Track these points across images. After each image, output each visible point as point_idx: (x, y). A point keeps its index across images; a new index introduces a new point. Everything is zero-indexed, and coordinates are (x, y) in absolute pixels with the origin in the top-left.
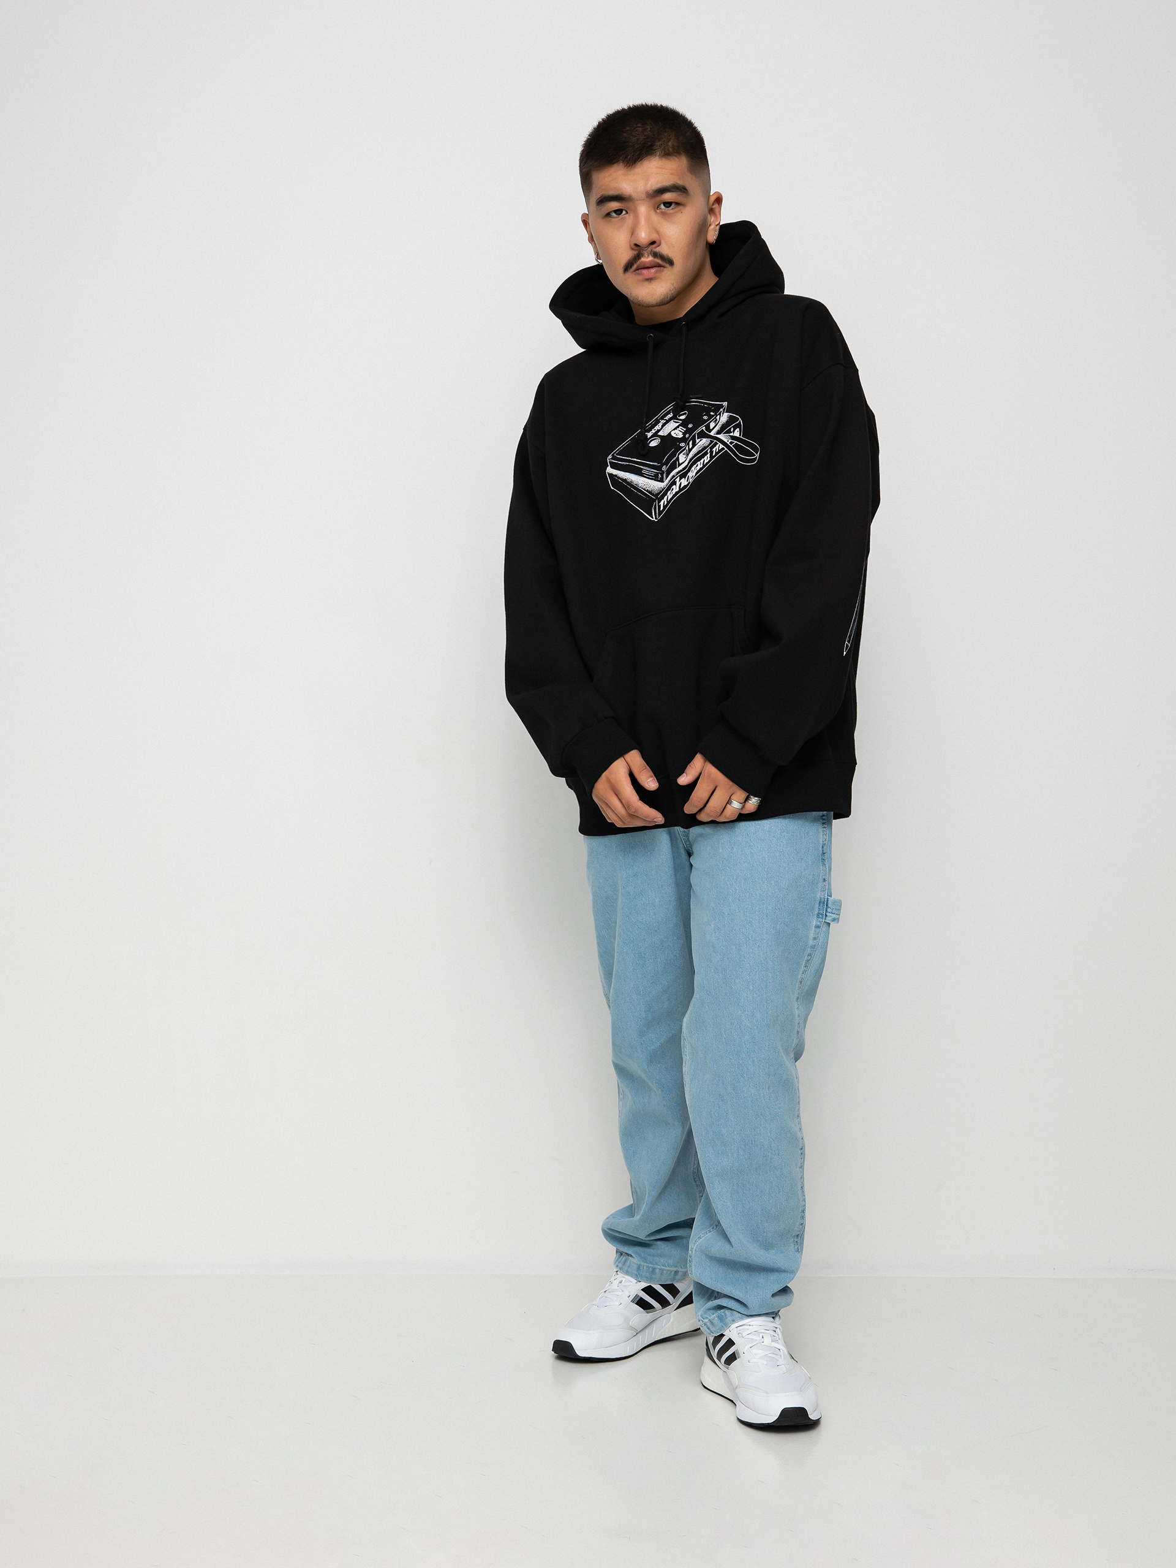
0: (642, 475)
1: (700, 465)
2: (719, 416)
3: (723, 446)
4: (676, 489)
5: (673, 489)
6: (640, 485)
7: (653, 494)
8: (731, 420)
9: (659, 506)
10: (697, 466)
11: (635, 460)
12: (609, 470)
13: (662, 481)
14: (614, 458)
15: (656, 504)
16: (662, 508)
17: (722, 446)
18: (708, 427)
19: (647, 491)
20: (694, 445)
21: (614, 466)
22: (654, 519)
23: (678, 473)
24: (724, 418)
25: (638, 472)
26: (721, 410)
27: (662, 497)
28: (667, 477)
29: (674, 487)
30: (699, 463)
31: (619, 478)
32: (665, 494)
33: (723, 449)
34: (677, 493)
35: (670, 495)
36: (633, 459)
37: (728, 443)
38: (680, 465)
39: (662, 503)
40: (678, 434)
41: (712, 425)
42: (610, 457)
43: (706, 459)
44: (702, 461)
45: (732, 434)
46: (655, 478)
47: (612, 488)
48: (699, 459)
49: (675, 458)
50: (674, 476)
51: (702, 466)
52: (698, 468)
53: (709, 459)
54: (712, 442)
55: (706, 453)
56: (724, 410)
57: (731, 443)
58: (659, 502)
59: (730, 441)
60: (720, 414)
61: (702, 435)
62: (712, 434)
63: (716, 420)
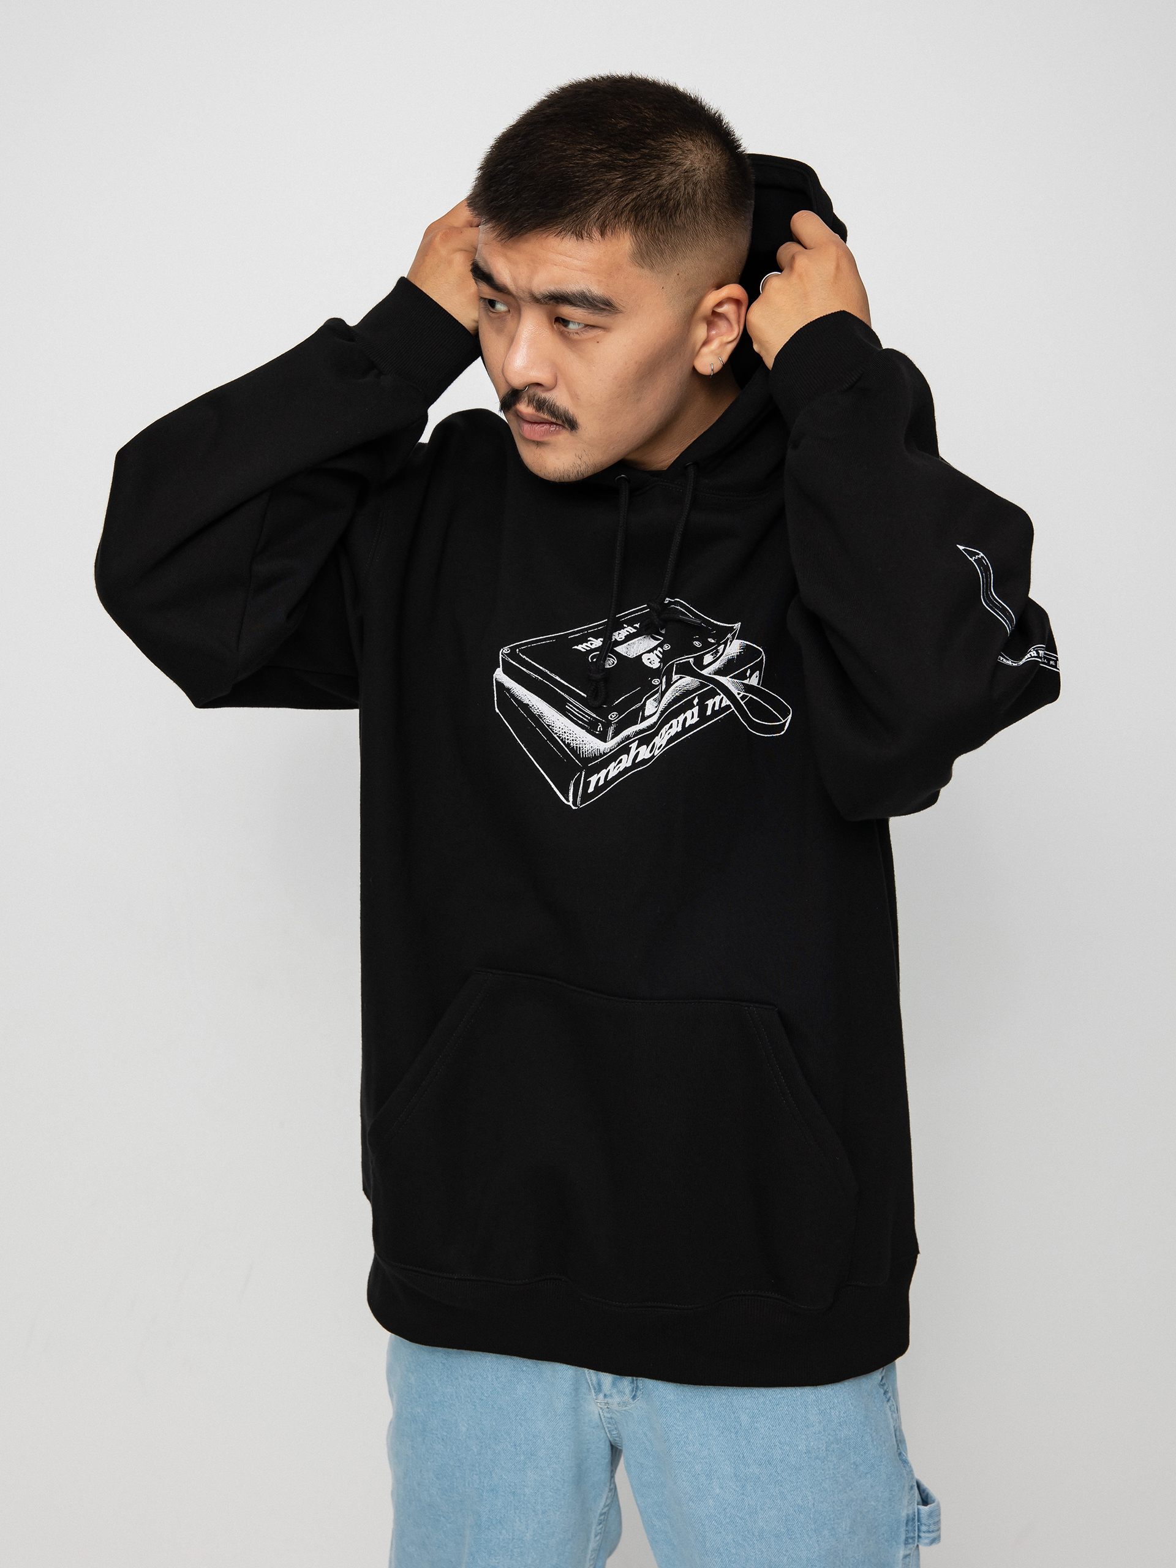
0: (564, 712)
1: (676, 726)
2: (723, 646)
3: (729, 703)
4: (626, 761)
5: (620, 762)
6: (556, 730)
7: (578, 756)
8: (747, 655)
9: (587, 784)
10: (671, 727)
11: (557, 678)
12: (499, 675)
13: (603, 737)
14: (512, 654)
15: (580, 776)
16: (591, 790)
17: (726, 702)
18: (699, 661)
19: (568, 745)
20: (669, 685)
21: (509, 671)
22: (570, 804)
23: (637, 733)
24: (734, 648)
25: (559, 705)
26: (729, 636)
27: (597, 769)
28: (615, 735)
29: (624, 757)
30: (674, 722)
31: (513, 696)
32: (605, 764)
33: (728, 707)
34: (627, 770)
35: (613, 770)
36: (553, 675)
37: (738, 697)
38: (644, 719)
39: (593, 779)
40: (653, 661)
41: (708, 659)
42: (506, 650)
43: (691, 717)
44: (681, 718)
45: (746, 682)
46: (590, 727)
47: (497, 711)
48: (675, 714)
49: (640, 704)
50: (628, 738)
51: (680, 729)
52: (673, 732)
53: (696, 719)
54: (702, 686)
55: (689, 706)
56: (733, 636)
57: (743, 698)
58: (589, 774)
59: (742, 693)
60: (725, 644)
61: (685, 670)
62: (705, 672)
63: (717, 652)
